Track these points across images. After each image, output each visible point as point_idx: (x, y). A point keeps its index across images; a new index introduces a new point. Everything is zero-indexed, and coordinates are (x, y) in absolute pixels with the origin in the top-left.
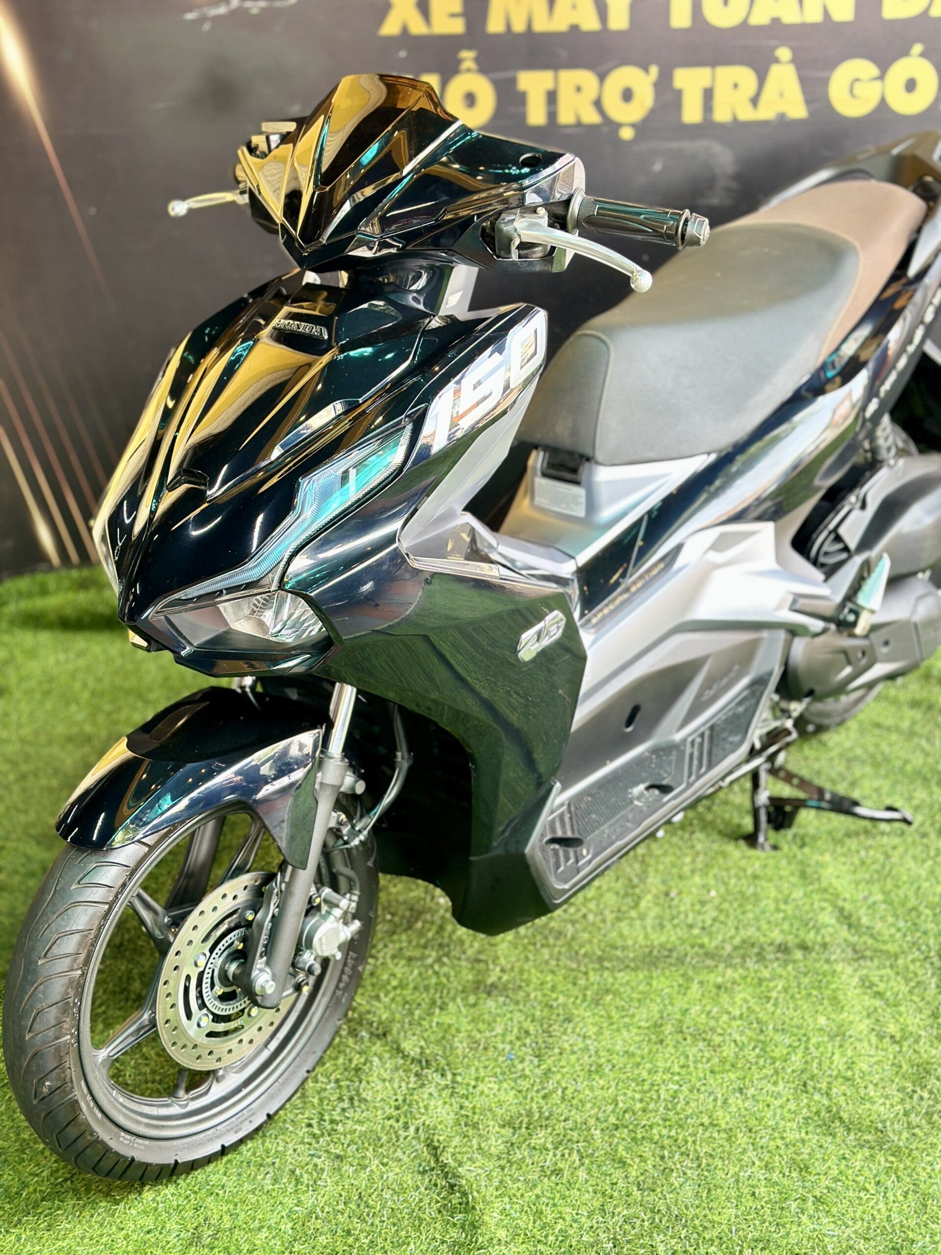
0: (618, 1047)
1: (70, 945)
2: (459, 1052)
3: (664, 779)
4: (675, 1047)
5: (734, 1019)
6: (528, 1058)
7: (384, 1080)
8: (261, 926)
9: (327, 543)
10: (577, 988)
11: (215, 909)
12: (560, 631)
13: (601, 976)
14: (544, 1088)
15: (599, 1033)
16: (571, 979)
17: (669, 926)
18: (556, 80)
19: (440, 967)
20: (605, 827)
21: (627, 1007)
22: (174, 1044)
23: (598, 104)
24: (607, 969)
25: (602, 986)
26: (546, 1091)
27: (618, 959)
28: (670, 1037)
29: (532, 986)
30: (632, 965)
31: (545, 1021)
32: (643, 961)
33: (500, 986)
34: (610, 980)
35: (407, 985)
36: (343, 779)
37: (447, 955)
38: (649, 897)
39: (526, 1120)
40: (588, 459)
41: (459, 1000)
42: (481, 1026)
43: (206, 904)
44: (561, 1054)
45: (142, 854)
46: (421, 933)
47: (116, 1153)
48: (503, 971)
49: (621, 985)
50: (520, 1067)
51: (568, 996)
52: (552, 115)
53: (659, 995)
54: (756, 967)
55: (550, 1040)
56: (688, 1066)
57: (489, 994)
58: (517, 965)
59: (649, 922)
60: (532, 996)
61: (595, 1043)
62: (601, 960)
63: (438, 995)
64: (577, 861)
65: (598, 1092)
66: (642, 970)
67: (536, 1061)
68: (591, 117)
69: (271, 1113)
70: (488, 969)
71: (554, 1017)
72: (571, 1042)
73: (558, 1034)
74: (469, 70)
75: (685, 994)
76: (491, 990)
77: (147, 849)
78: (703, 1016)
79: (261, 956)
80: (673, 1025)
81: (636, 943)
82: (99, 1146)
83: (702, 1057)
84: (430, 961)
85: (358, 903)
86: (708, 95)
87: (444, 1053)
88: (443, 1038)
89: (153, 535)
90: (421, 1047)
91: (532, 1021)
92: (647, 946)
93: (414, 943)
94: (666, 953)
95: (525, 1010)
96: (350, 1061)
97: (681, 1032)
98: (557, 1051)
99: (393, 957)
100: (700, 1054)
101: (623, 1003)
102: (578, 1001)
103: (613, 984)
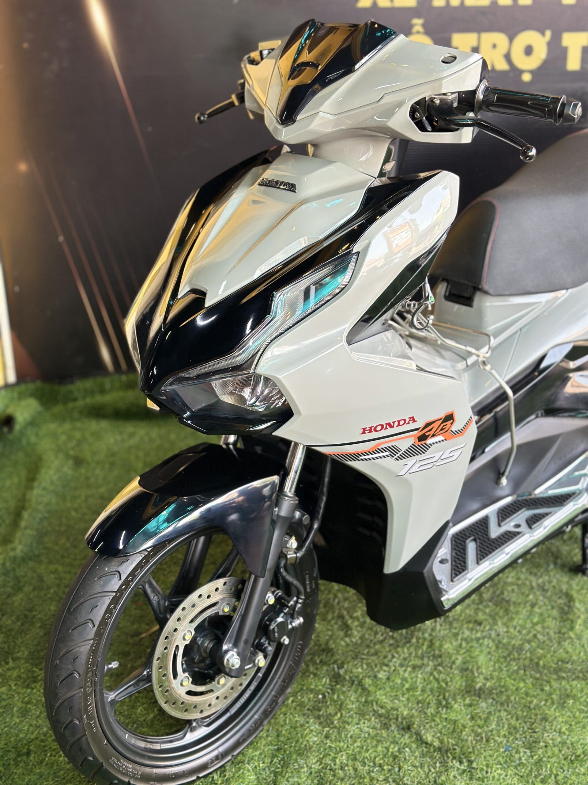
2: (469, 743)
6: (522, 750)
7: (416, 767)
10: (544, 693)
13: (560, 684)
15: (570, 730)
16: (538, 686)
18: (479, 40)
19: (438, 674)
23: (508, 57)
24: (564, 678)
25: (563, 692)
26: (543, 777)
27: (570, 671)
29: (510, 692)
30: (581, 675)
31: (527, 719)
34: (568, 687)
37: (441, 664)
41: (459, 701)
42: (480, 722)
44: (546, 746)
46: (417, 647)
48: (486, 679)
49: (577, 691)
50: (517, 756)
51: (540, 700)
55: (535, 736)
57: (479, 696)
58: (495, 674)
60: (512, 698)
61: (570, 738)
68: (502, 66)
70: (474, 677)
71: (533, 716)
72: (551, 737)
73: (540, 730)
74: (418, 32)
76: (480, 693)
81: (579, 658)
84: (429, 669)
86: (586, 51)
88: (454, 731)
90: (439, 739)
91: (517, 719)
95: (509, 710)
96: (387, 748)
98: (542, 744)
99: (401, 665)
103: (571, 691)
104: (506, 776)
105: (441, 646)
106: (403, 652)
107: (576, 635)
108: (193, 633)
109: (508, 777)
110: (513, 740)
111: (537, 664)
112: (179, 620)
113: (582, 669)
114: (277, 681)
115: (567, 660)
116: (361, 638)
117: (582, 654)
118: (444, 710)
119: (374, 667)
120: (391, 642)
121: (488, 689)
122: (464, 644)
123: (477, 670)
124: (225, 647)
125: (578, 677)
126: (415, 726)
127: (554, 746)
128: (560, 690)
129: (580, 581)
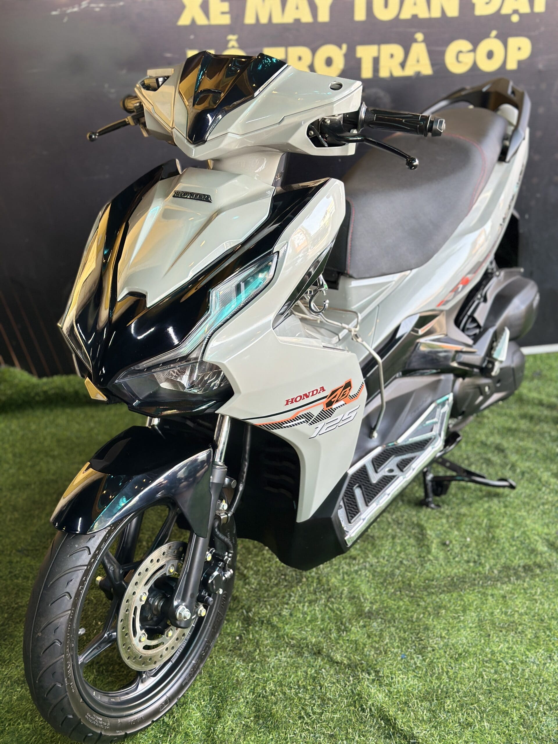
2: (371, 657)
4: (498, 637)
5: (522, 615)
6: (414, 656)
10: (421, 608)
13: (432, 598)
15: (449, 634)
16: (414, 603)
17: (454, 563)
18: (287, 53)
19: (332, 605)
21: (457, 616)
23: (311, 66)
38: (434, 546)
54: (518, 582)
55: (423, 643)
57: (370, 618)
58: (377, 598)
59: (442, 561)
61: (450, 641)
65: (467, 671)
66: (453, 591)
67: (420, 657)
70: (361, 603)
71: (417, 628)
72: (435, 642)
73: (425, 638)
74: (233, 47)
86: (376, 61)
93: (307, 591)
94: (462, 580)
95: (396, 625)
98: (429, 649)
99: (299, 602)
100: (515, 639)
101: (453, 614)
103: (441, 603)
104: (408, 679)
105: (328, 581)
106: (298, 590)
107: (434, 557)
108: (147, 594)
109: (410, 679)
110: (405, 649)
111: (410, 585)
112: (136, 583)
113: (445, 584)
114: (208, 628)
115: (431, 578)
116: (258, 584)
117: (442, 572)
118: (345, 633)
119: (276, 606)
120: (285, 584)
121: (374, 611)
122: (346, 577)
123: (363, 597)
124: (175, 603)
125: (444, 591)
126: (324, 650)
127: (440, 649)
128: (433, 603)
129: (425, 512)
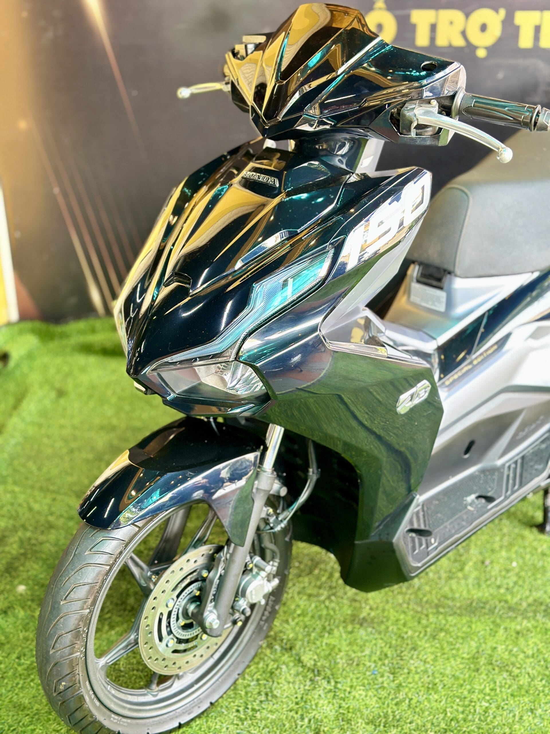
0: (448, 672)
1: (81, 592)
2: (340, 666)
3: (489, 492)
4: (487, 674)
5: (527, 657)
6: (386, 674)
7: (289, 682)
8: (211, 582)
9: (270, 331)
10: (420, 626)
11: (181, 569)
12: (427, 394)
13: (437, 618)
14: (396, 698)
15: (435, 660)
16: (416, 619)
17: (484, 586)
18: (437, 17)
19: (330, 603)
20: (447, 524)
21: (454, 642)
22: (150, 658)
23: (464, 33)
24: (442, 613)
25: (438, 626)
26: (398, 700)
27: (449, 607)
28: (483, 667)
29: (390, 622)
30: (458, 611)
31: (398, 648)
32: (466, 609)
33: (369, 620)
34: (443, 622)
35: (307, 614)
36: (272, 485)
37: (334, 594)
38: (471, 564)
39: (383, 720)
40: (449, 273)
41: (341, 628)
42: (355, 648)
43: (175, 566)
44: (409, 673)
45: (133, 532)
46: (318, 578)
47: (108, 729)
48: (371, 609)
49: (451, 626)
50: (380, 680)
51: (415, 631)
52: (433, 39)
53: (477, 636)
54: (544, 620)
55: (401, 663)
56: (496, 690)
57: (361, 625)
58: (381, 605)
59: (470, 581)
60: (390, 629)
61: (432, 667)
62: (437, 606)
63: (327, 623)
64: (427, 547)
65: (434, 704)
66: (466, 616)
67: (391, 676)
68: (459, 42)
69: (213, 701)
70: (361, 607)
71: (404, 645)
72: (416, 665)
73: (407, 658)
74: (380, 9)
75: (494, 636)
76: (363, 622)
77: (137, 529)
78: (507, 653)
79: (211, 602)
80: (486, 658)
81: (461, 596)
82: (97, 725)
83: (506, 683)
84: (322, 598)
85: (278, 568)
86: (537, 29)
87: (330, 665)
88: (330, 654)
89: (153, 316)
90: (315, 660)
91: (390, 647)
92: (468, 599)
93: (313, 584)
94: (482, 605)
95: (385, 639)
96: (267, 665)
97: (491, 664)
98: (406, 671)
99: (299, 593)
100: (504, 682)
101: (451, 640)
102: (421, 635)
103: (445, 625)
106: (304, 581)
107: (464, 575)
109: (368, 698)
110: (381, 665)
111: (421, 599)
113: (461, 606)
115: (449, 597)
117: (464, 593)
118: (327, 635)
126: (297, 648)
